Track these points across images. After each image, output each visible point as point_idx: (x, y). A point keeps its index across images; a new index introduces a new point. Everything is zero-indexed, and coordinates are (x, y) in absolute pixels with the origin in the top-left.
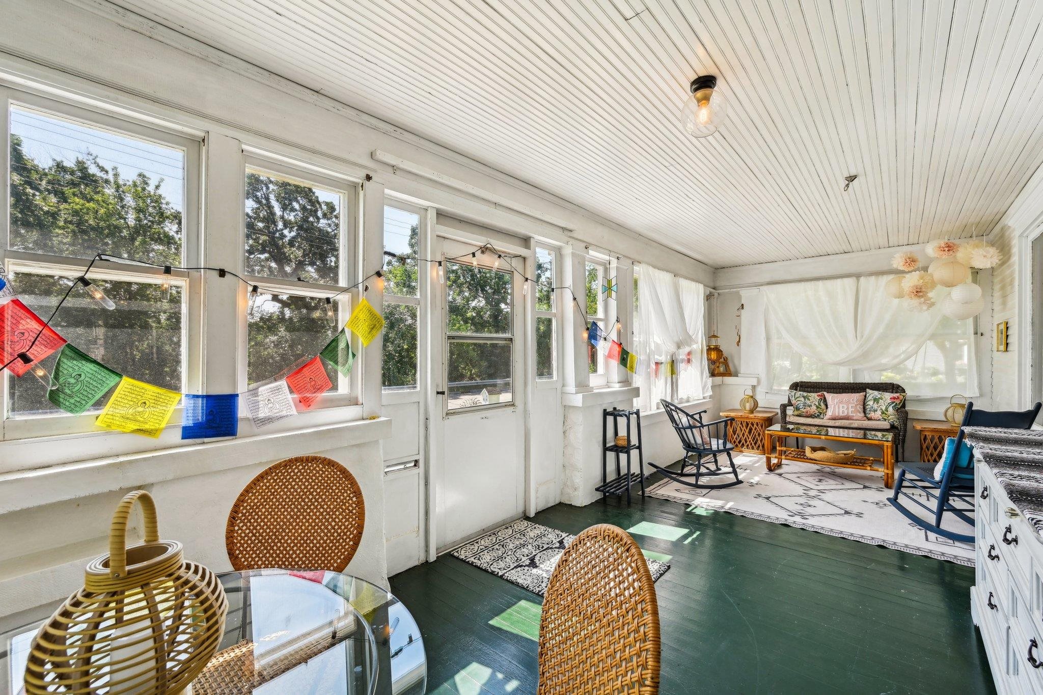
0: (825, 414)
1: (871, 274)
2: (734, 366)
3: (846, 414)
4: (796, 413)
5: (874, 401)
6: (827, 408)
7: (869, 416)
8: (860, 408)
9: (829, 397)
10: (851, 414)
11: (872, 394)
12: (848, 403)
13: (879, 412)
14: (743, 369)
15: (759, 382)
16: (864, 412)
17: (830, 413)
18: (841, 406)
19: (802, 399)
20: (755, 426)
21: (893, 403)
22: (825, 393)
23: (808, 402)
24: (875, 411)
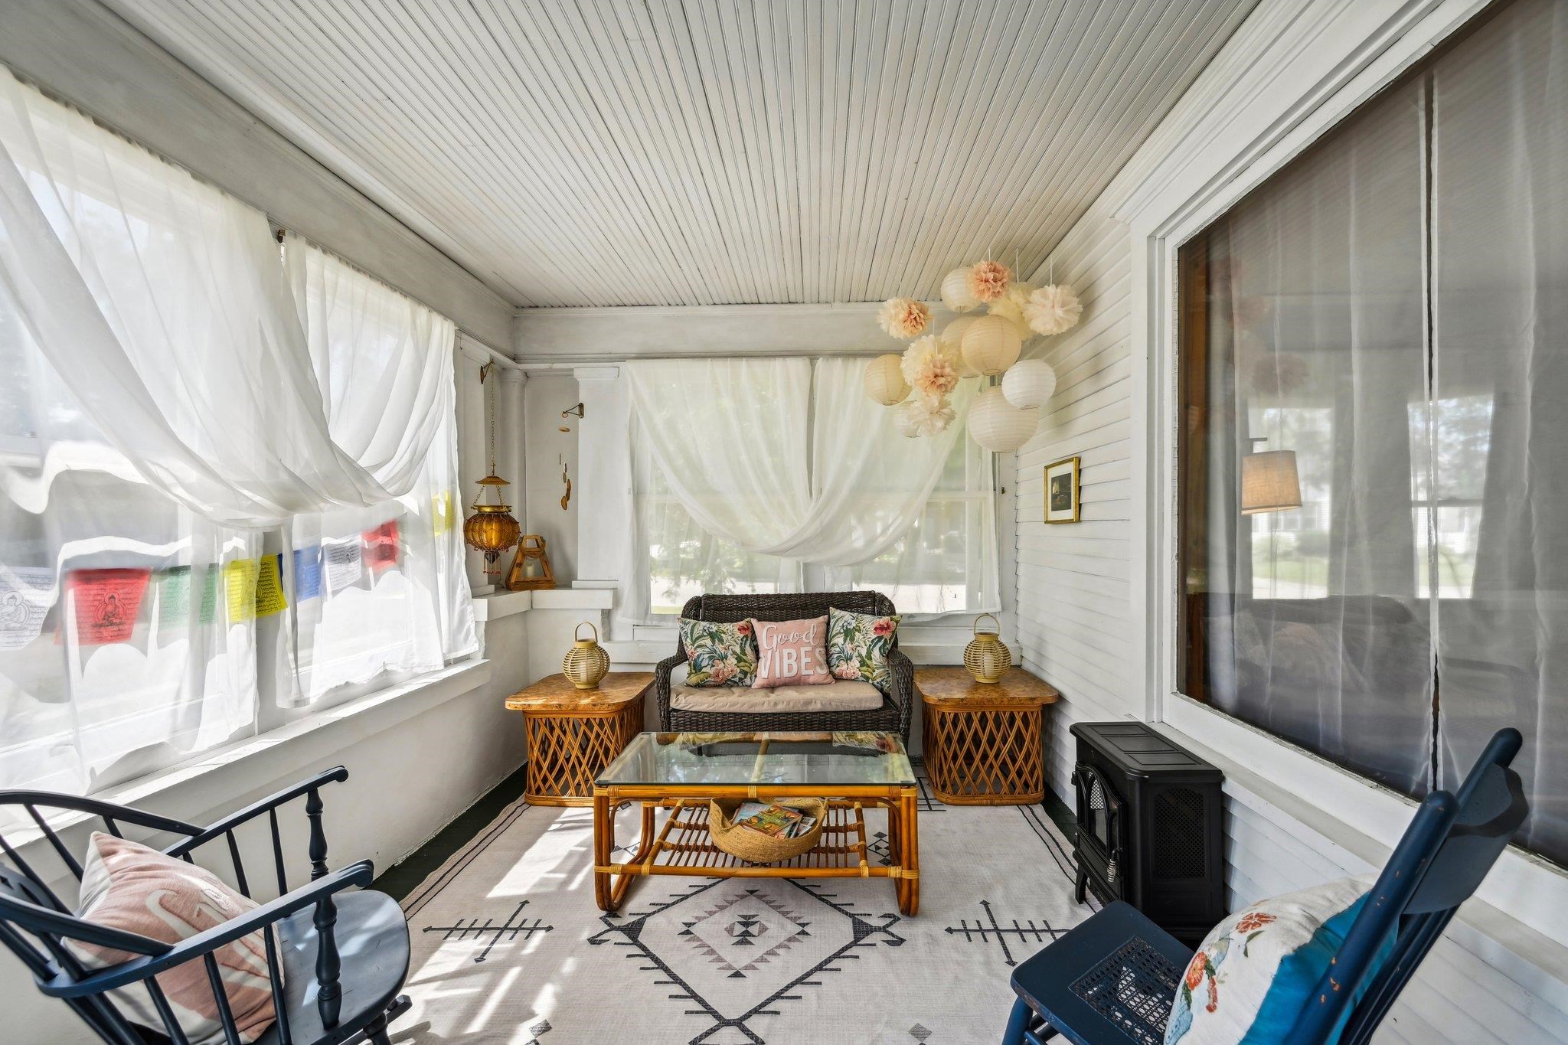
0: (754, 673)
1: (835, 355)
2: (566, 561)
3: (794, 673)
4: (694, 679)
5: (846, 636)
6: (758, 658)
7: (837, 671)
8: (819, 653)
9: (762, 629)
10: (804, 672)
11: (842, 618)
12: (798, 644)
13: (856, 663)
14: (582, 571)
15: (617, 601)
16: (828, 663)
17: (763, 673)
18: (785, 652)
19: (708, 642)
20: (596, 728)
21: (880, 638)
22: (754, 621)
23: (720, 648)
24: (848, 659)
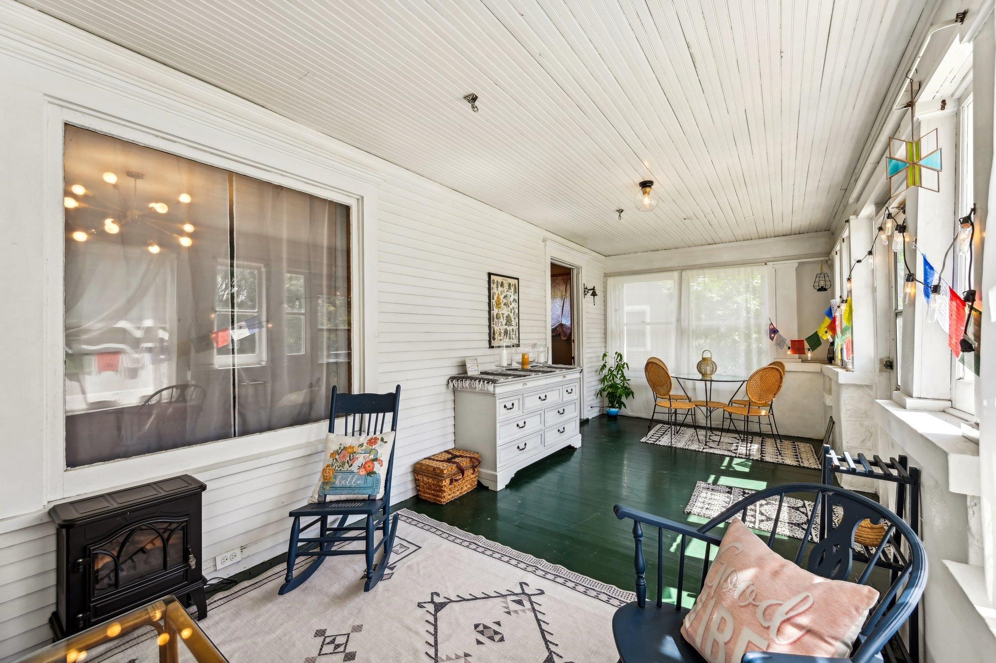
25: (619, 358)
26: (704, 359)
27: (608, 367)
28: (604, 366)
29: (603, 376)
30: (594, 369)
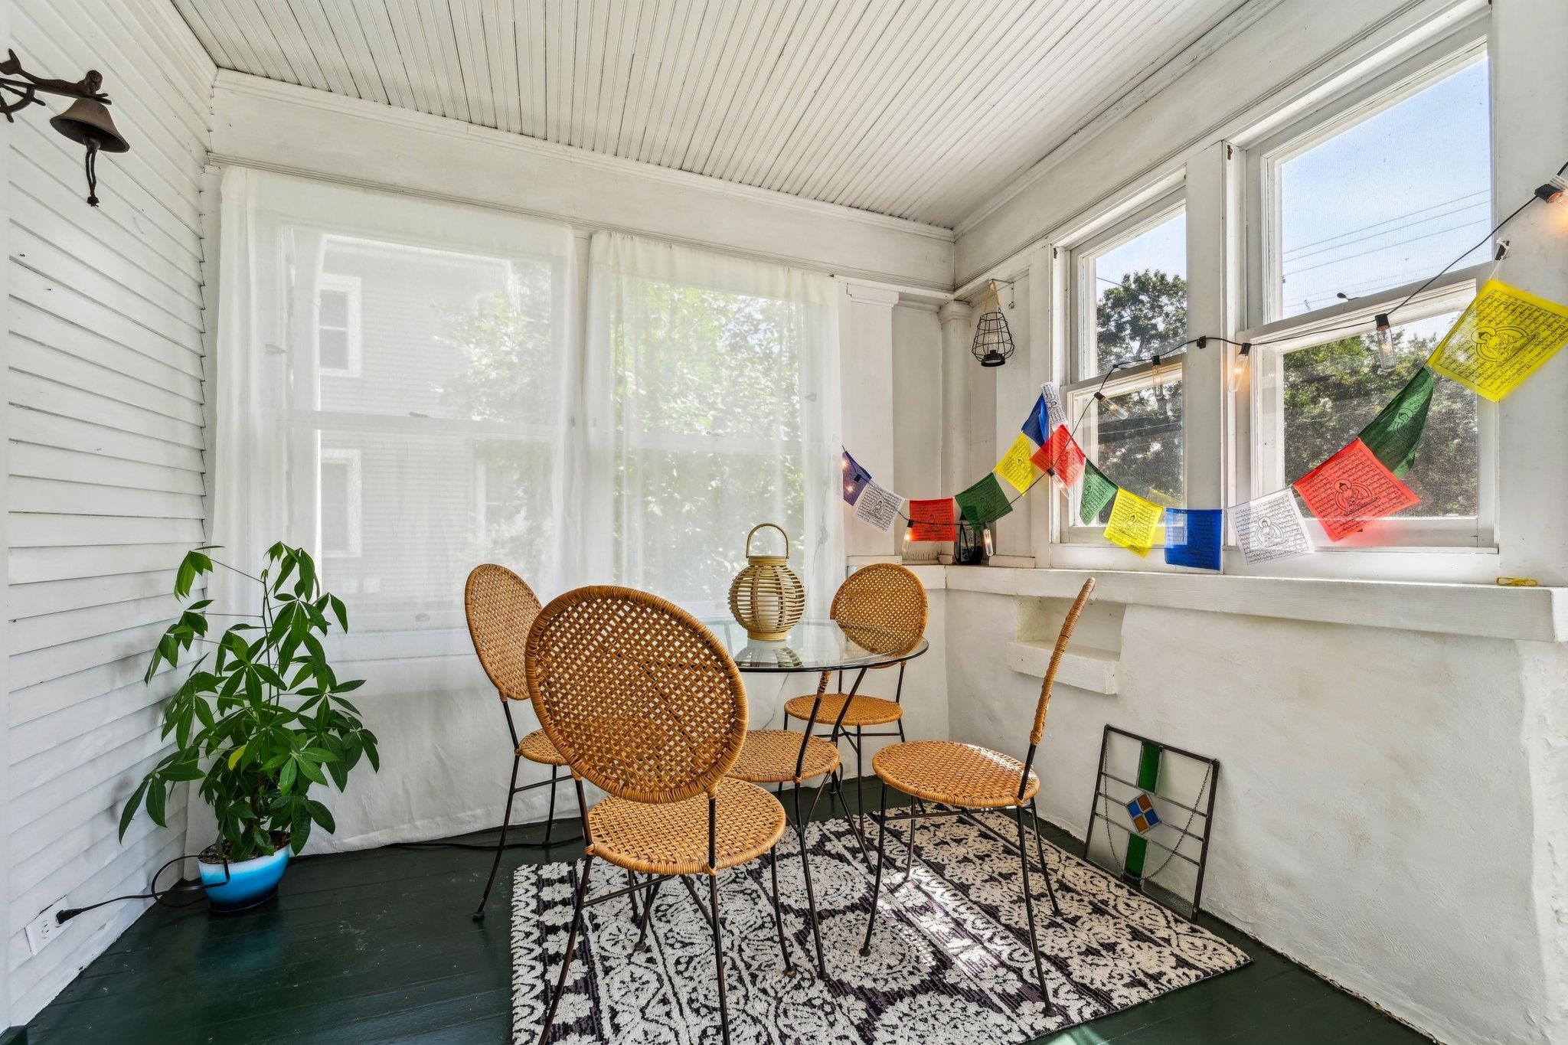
25: (295, 576)
26: (757, 563)
27: (215, 632)
28: (193, 623)
29: (182, 677)
30: (107, 651)
